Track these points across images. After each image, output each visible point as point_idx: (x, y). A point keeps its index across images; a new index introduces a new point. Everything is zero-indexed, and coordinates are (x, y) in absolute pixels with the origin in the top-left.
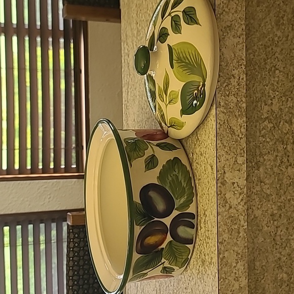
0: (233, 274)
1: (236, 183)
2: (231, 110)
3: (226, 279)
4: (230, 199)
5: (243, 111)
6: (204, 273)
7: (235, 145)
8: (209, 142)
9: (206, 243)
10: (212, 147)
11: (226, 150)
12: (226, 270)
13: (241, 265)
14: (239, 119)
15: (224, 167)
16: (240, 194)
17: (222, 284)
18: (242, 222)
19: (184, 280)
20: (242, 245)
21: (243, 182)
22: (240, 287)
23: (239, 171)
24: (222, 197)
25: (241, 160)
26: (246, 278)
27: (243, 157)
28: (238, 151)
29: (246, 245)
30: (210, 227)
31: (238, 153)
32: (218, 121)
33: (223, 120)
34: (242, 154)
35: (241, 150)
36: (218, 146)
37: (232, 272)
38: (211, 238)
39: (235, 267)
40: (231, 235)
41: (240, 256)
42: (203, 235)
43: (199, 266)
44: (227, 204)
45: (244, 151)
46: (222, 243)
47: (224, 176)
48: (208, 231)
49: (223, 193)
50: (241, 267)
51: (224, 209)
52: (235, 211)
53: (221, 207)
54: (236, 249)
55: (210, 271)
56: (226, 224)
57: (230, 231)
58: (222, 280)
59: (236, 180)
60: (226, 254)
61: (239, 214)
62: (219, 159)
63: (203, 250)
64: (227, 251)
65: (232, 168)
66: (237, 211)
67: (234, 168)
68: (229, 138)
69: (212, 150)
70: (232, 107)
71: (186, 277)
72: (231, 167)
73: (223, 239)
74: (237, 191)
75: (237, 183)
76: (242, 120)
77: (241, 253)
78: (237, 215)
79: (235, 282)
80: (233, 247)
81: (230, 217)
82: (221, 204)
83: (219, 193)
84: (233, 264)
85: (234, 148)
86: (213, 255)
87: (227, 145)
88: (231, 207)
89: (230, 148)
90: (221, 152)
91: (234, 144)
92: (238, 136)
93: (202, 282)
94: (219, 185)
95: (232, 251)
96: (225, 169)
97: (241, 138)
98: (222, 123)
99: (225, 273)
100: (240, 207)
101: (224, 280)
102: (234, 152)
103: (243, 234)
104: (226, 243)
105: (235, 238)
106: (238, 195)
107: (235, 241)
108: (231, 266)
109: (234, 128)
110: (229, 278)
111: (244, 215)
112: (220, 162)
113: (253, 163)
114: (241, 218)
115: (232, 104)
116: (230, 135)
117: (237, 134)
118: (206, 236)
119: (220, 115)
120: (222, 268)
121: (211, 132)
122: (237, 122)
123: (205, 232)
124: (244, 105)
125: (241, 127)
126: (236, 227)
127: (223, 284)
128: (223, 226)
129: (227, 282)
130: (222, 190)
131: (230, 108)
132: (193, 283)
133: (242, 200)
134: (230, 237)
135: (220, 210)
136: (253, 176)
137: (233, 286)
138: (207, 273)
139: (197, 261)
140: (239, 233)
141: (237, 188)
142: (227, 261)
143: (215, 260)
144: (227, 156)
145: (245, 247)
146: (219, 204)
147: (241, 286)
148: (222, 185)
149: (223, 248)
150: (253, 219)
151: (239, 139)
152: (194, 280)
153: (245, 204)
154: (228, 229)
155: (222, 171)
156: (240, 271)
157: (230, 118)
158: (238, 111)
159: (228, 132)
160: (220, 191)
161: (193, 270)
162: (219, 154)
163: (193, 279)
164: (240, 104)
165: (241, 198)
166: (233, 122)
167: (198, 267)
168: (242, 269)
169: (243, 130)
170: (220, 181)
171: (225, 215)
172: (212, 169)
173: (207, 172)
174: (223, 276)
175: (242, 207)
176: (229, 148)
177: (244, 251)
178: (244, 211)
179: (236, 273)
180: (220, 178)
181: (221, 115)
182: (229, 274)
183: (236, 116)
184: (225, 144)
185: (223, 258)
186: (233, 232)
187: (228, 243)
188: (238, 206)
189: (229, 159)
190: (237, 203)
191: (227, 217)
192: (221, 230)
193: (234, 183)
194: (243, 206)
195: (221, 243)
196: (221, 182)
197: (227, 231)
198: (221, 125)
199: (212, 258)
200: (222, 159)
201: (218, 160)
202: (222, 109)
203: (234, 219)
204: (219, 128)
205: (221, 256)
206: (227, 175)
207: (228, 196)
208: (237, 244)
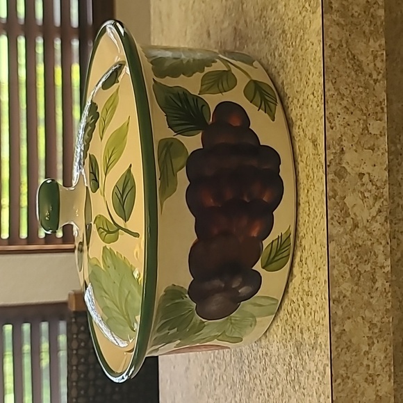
0: (362, 369)
1: (367, 175)
2: (355, 20)
3: (349, 378)
4: (355, 208)
5: (379, 23)
6: (301, 369)
7: (364, 95)
8: (308, 91)
9: (304, 306)
10: (316, 99)
11: (344, 103)
12: (348, 359)
13: (379, 350)
14: (372, 41)
15: (340, 139)
16: (376, 198)
17: (340, 388)
18: (381, 258)
19: (260, 389)
20: (382, 307)
21: (381, 174)
22: (377, 396)
23: (373, 150)
24: (338, 203)
25: (376, 127)
26: (390, 376)
27: (380, 120)
28: (371, 107)
29: (389, 306)
30: (312, 270)
31: (371, 111)
32: (328, 42)
33: (338, 39)
34: (379, 115)
35: (376, 105)
36: (327, 94)
37: (362, 364)
38: (314, 293)
39: (367, 353)
40: (357, 284)
41: (376, 331)
42: (296, 290)
43: (291, 357)
44: (348, 219)
45: (382, 109)
46: (339, 302)
47: (341, 160)
48: (309, 279)
49: (340, 193)
50: (380, 353)
51: (342, 230)
52: (366, 234)
53: (335, 223)
54: (368, 314)
55: (313, 364)
56: (346, 261)
57: (357, 277)
58: (339, 381)
59: (366, 169)
60: (348, 326)
61: (374, 240)
62: (330, 122)
63: (298, 322)
64: (349, 318)
65: (359, 142)
66: (370, 233)
67: (362, 142)
68: (350, 80)
69: (315, 106)
70: (356, 14)
71: (263, 382)
72: (356, 140)
73: (340, 293)
74: (370, 191)
75: (369, 174)
76: (378, 43)
77: (379, 324)
78: (369, 243)
79: (366, 386)
80: (362, 311)
81: (354, 246)
82: (336, 219)
83: (330, 194)
84: (361, 345)
85: (361, 100)
86: (318, 329)
87: (346, 93)
88: (356, 226)
89: (353, 100)
90: (335, 108)
91: (361, 93)
92: (370, 75)
93: (297, 388)
94: (330, 177)
95: (359, 319)
96: (344, 143)
97: (376, 81)
98: (335, 47)
99: (345, 366)
100: (376, 226)
101: (343, 380)
102: (362, 110)
103: (383, 284)
104: (347, 300)
105: (367, 292)
106: (371, 201)
107: (366, 297)
108: (357, 351)
109: (362, 58)
110: (355, 376)
111: (384, 242)
112: (332, 128)
113: (399, 146)
114: (379, 249)
115: (356, 9)
116: (353, 73)
117: (367, 70)
118: (304, 290)
119: (331, 29)
120: (339, 355)
121: (313, 70)
122: (368, 46)
123: (302, 283)
124: (381, 12)
125: (375, 57)
126: (369, 269)
127: (343, 390)
128: (341, 264)
129: (350, 385)
130: (338, 187)
131: (352, 15)
132: (277, 393)
133: (380, 211)
134: (356, 288)
135: (333, 231)
136: (398, 171)
137: (363, 394)
138: (308, 368)
139: (285, 346)
140: (374, 281)
141: (370, 187)
142: (350, 341)
143: (324, 338)
144: (347, 117)
145: (387, 310)
146: (332, 219)
147: (379, 394)
148: (336, 178)
149: (340, 313)
150: (399, 260)
151: (372, 82)
152: (280, 387)
153: (386, 221)
154: (350, 271)
155: (338, 147)
156: (378, 363)
157: (353, 36)
158: (368, 23)
159: (348, 65)
160: (334, 191)
161: (278, 367)
162: (331, 111)
163: (278, 384)
164: (372, 10)
165: (377, 206)
166: (359, 46)
167: (287, 359)
168: (382, 358)
169: (379, 64)
170: (333, 168)
171: (344, 241)
172: (315, 146)
173: (304, 156)
174: (342, 372)
175: (379, 226)
176: (350, 100)
177: (386, 320)
178: (384, 235)
179: (368, 366)
180: (334, 163)
181: (334, 30)
182: (354, 368)
183: (364, 32)
184: (343, 91)
185: (341, 333)
186: (362, 279)
187: (352, 302)
188: (371, 224)
189: (351, 123)
190: (370, 218)
191: (349, 246)
192: (335, 272)
193: (361, 175)
194: (383, 225)
195: (337, 301)
196: (335, 170)
197: (348, 276)
198: (333, 50)
199: (316, 336)
200: (338, 122)
201: (328, 124)
202: (335, 17)
203: (363, 252)
204: (330, 57)
205: (337, 329)
206: (347, 157)
207: (349, 201)
208: (370, 304)
